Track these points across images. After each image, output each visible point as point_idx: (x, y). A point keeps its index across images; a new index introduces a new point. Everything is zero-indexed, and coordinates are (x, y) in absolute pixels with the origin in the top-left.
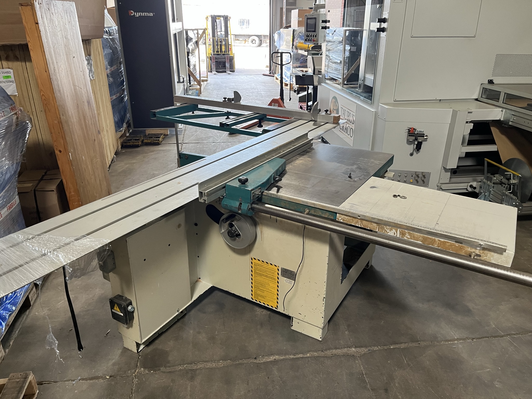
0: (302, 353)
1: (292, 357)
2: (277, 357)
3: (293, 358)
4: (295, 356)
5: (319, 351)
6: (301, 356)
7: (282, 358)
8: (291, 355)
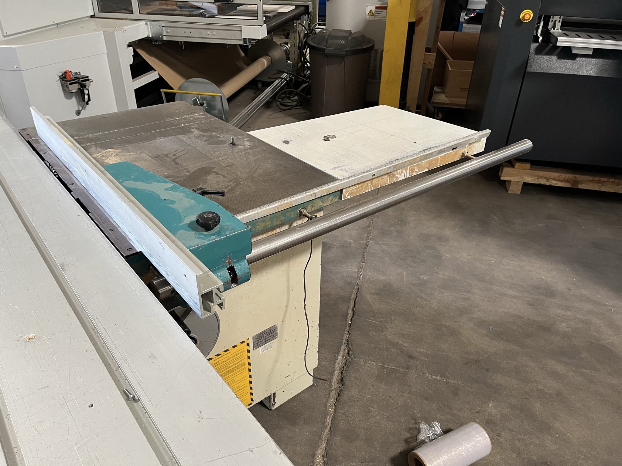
0: (327, 415)
1: (327, 431)
2: (320, 452)
3: (330, 431)
4: (327, 426)
5: (329, 394)
6: (329, 419)
7: (324, 445)
8: (324, 432)
